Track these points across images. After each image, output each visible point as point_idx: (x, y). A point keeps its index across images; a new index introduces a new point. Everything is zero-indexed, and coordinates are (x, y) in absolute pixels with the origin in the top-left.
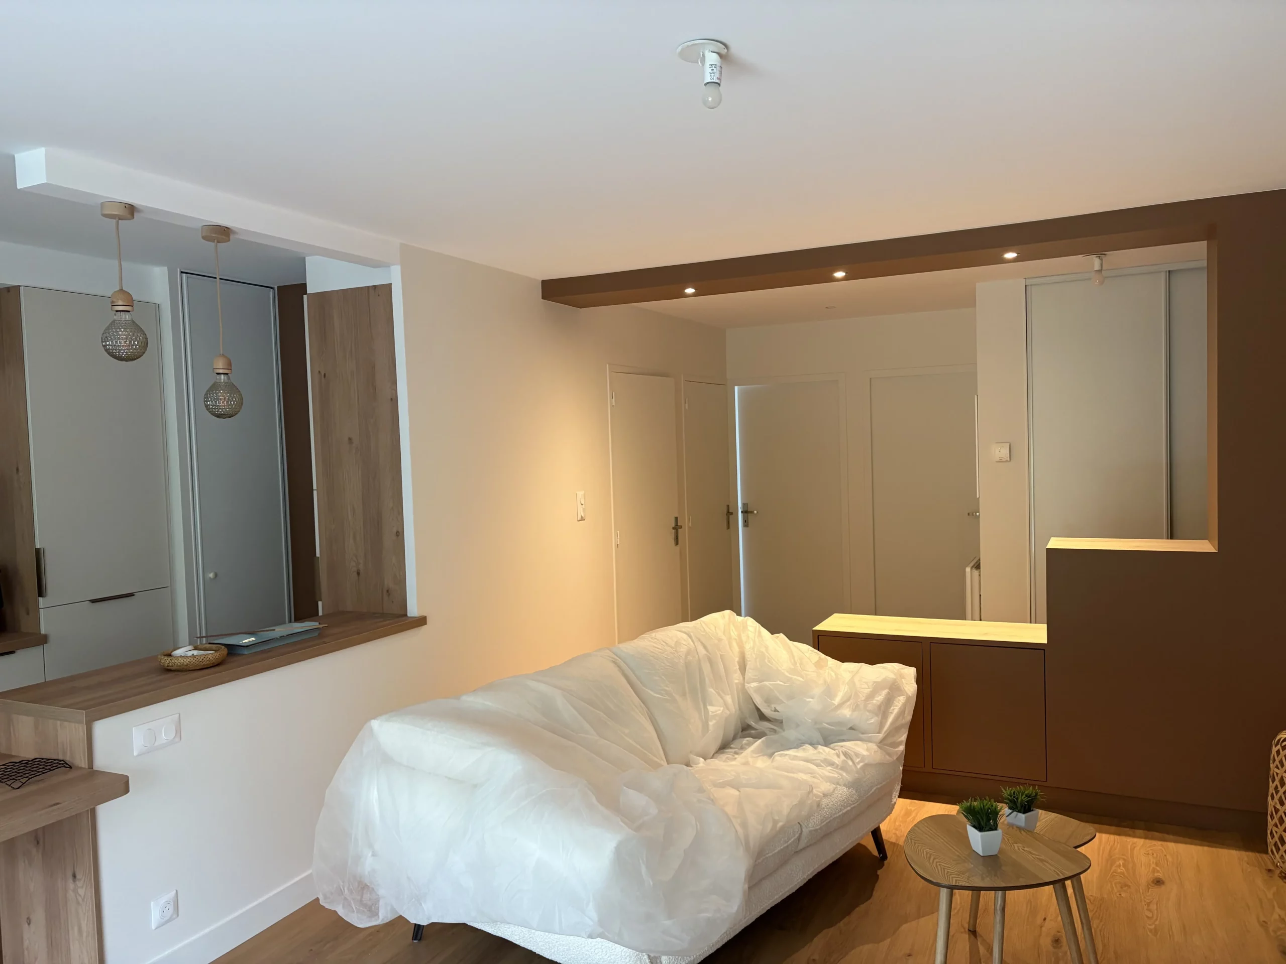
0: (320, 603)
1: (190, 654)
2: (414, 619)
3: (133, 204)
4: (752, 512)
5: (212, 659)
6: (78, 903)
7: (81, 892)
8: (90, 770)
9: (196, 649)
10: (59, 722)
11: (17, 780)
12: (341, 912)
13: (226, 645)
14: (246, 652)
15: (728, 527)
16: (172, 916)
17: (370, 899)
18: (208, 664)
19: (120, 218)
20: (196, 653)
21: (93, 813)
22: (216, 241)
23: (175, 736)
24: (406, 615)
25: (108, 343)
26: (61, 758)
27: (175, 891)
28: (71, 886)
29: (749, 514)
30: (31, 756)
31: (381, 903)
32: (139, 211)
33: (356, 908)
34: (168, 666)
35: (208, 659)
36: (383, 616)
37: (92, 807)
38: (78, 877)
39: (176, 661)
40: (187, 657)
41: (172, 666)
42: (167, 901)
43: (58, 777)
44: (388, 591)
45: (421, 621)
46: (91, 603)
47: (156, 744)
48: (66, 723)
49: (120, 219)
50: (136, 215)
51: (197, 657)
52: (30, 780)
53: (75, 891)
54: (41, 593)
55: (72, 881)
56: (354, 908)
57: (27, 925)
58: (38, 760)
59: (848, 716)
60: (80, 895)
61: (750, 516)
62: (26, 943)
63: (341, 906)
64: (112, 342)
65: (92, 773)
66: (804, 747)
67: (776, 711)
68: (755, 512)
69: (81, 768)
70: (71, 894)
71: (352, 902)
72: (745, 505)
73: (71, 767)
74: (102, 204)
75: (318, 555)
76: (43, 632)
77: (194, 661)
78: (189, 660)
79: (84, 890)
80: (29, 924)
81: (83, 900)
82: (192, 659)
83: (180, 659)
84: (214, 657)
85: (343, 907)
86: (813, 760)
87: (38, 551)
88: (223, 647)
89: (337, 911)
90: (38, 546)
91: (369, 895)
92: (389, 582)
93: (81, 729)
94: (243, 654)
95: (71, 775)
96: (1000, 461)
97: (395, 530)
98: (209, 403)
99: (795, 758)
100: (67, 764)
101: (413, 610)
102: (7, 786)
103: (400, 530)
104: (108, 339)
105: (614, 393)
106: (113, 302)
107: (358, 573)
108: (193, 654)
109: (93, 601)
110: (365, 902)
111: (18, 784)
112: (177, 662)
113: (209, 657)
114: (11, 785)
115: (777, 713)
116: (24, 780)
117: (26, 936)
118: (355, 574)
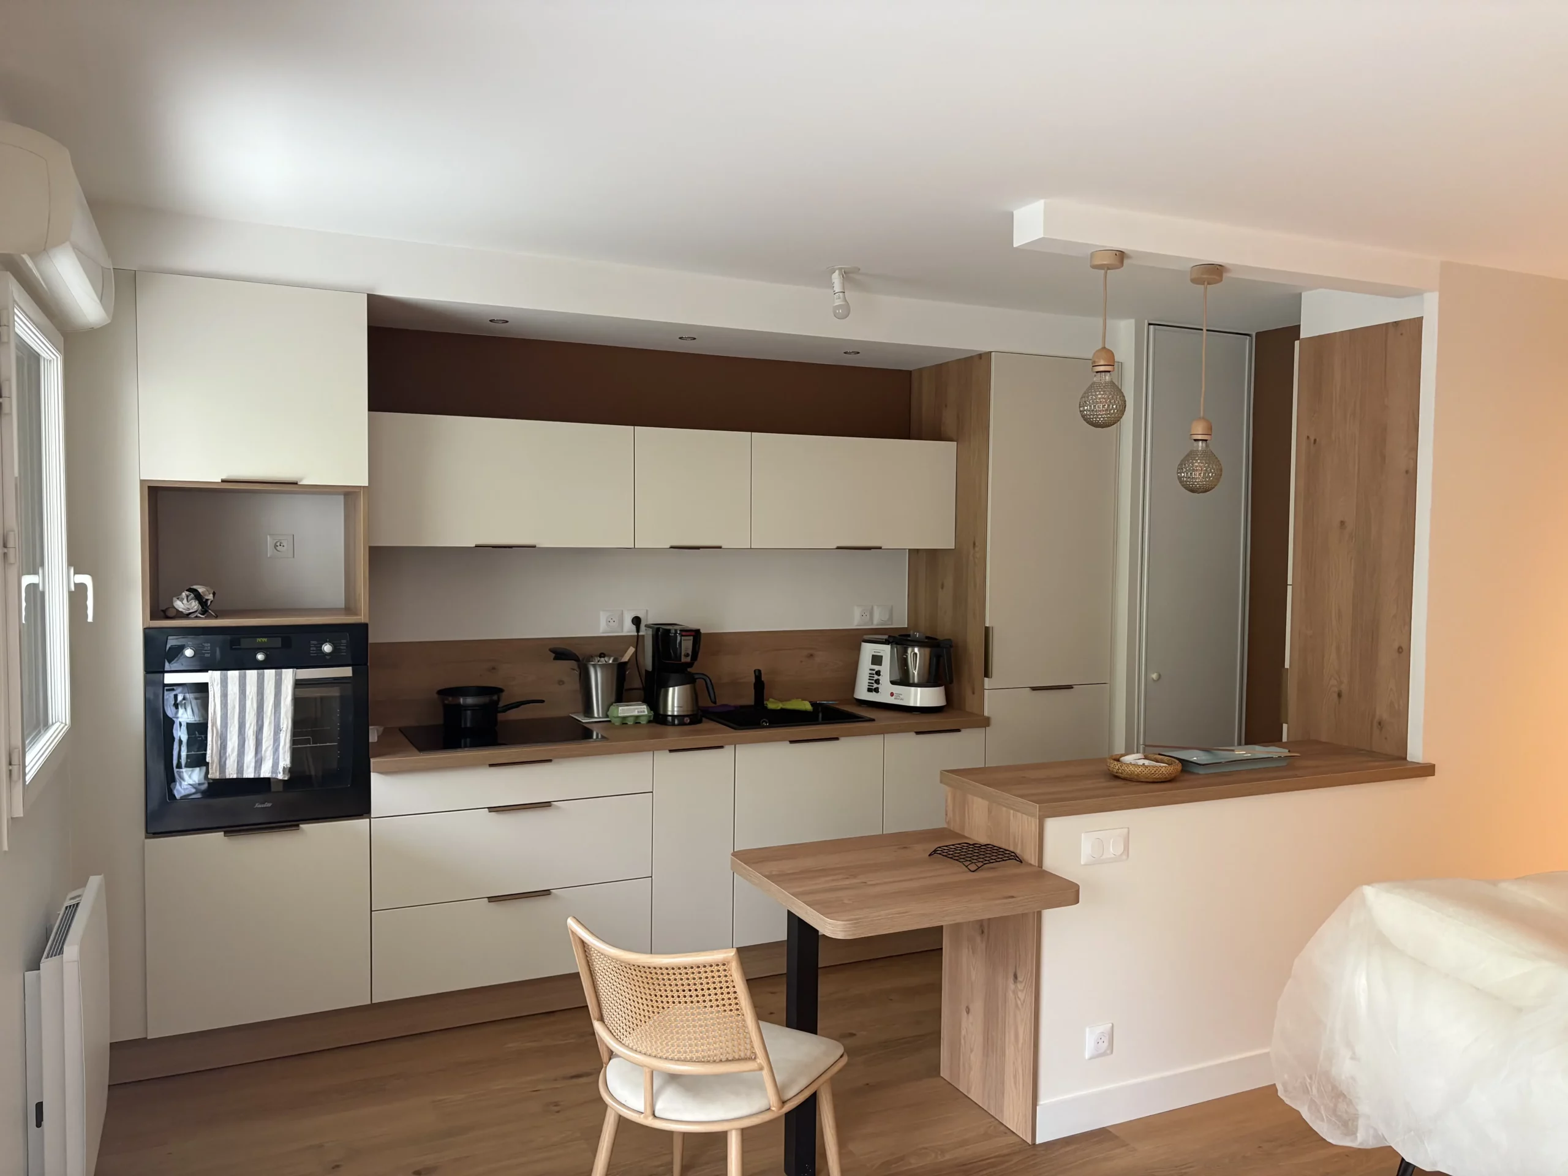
0: (1285, 726)
1: (1141, 762)
2: (1415, 766)
3: (1123, 251)
5: (1165, 773)
6: (1017, 1005)
7: (1021, 995)
8: (1040, 869)
9: (1146, 758)
10: (1012, 811)
11: (973, 863)
12: (1306, 1115)
13: (1180, 760)
14: (1202, 771)
16: (1105, 1051)
17: (1347, 1112)
18: (1159, 778)
19: (1108, 267)
20: (1147, 762)
21: (1039, 914)
22: (1206, 283)
23: (1123, 853)
24: (1405, 759)
25: (1086, 408)
26: (1011, 849)
27: (1111, 1025)
28: (1012, 986)
30: (982, 839)
31: (1361, 1123)
32: (1129, 257)
33: (1327, 1117)
34: (1117, 773)
35: (1161, 772)
36: (1372, 754)
37: (1039, 910)
38: (1020, 979)
39: (1126, 768)
40: (1138, 765)
41: (1122, 773)
42: (1103, 1033)
43: (1009, 869)
44: (1380, 723)
45: (1427, 770)
46: (1031, 690)
47: (1104, 857)
48: (1019, 814)
49: (1108, 269)
50: (1126, 262)
51: (1149, 768)
52: (985, 865)
53: (1015, 992)
54: (987, 674)
55: (1013, 982)
56: (1324, 1115)
57: (966, 1013)
58: (990, 846)
60: (1020, 999)
62: (963, 1032)
63: (1306, 1107)
64: (1090, 406)
65: (1040, 873)
69: (1031, 865)
70: (1011, 995)
71: (1322, 1107)
73: (1021, 862)
74: (1092, 254)
75: (1287, 665)
76: (986, 714)
77: (1145, 772)
78: (1140, 769)
79: (1024, 995)
80: (968, 1012)
81: (1022, 1005)
82: (1144, 770)
83: (1131, 767)
84: (1167, 771)
85: (1310, 1109)
87: (987, 629)
88: (1177, 761)
89: (1300, 1111)
90: (987, 625)
91: (1346, 1107)
92: (1382, 712)
93: (1034, 823)
94: (1198, 774)
95: (1022, 870)
97: (1396, 646)
98: (1183, 474)
100: (1018, 857)
101: (1416, 752)
102: (964, 867)
103: (1404, 647)
104: (1086, 403)
106: (1094, 362)
107: (1340, 695)
108: (1144, 764)
109: (1034, 689)
110: (1340, 1113)
111: (973, 867)
112: (1128, 770)
113: (1162, 770)
114: (969, 867)
116: (980, 864)
117: (964, 1024)
118: (1336, 696)
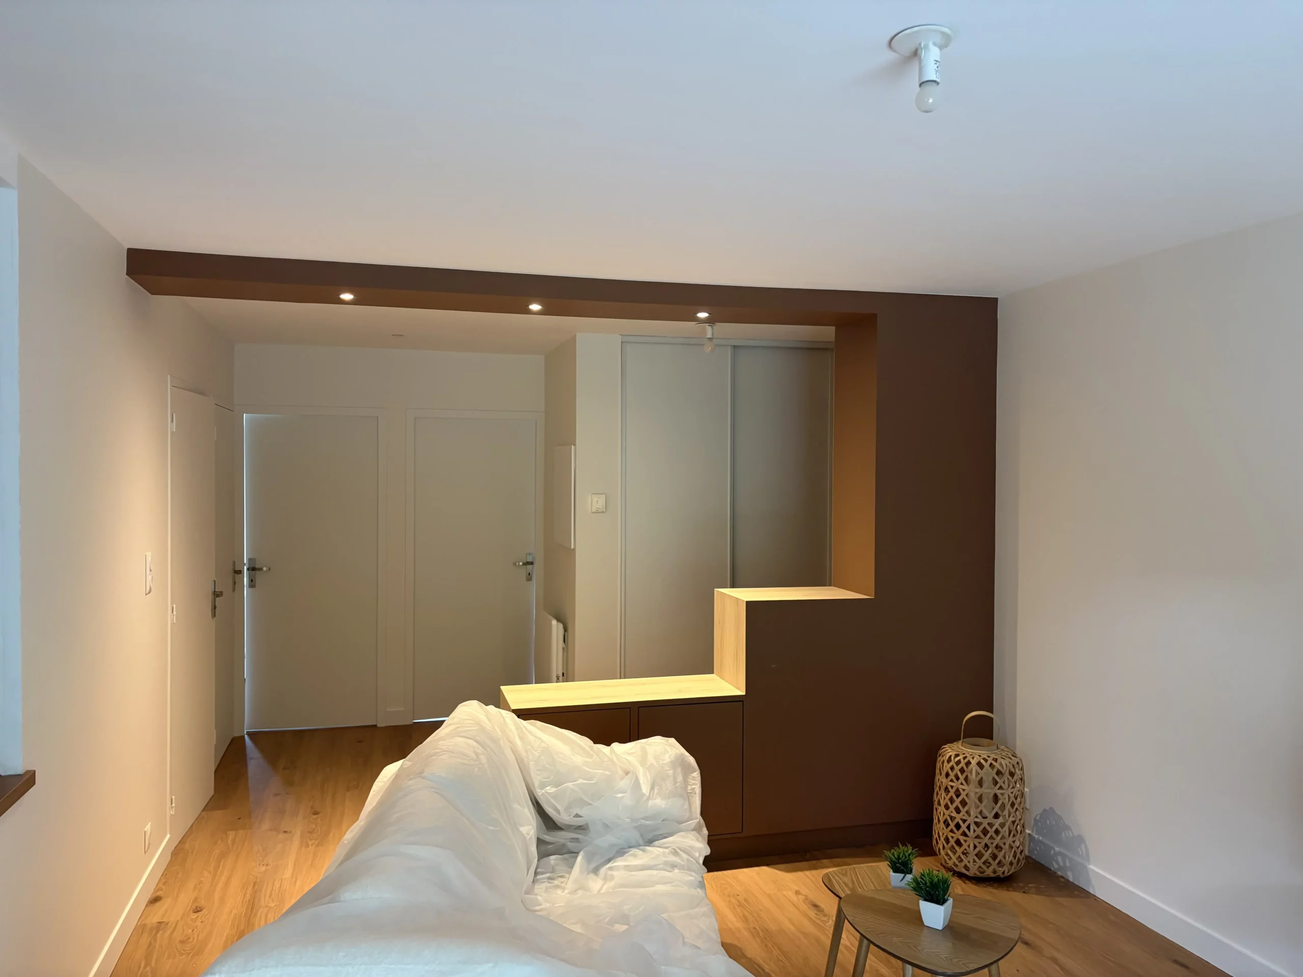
4: (261, 569)
15: (234, 590)
29: (257, 572)
59: (663, 806)
61: (258, 575)
66: (631, 852)
67: (577, 816)
68: (265, 569)
72: (250, 560)
86: (656, 865)
96: (597, 512)
99: (627, 868)
105: (174, 415)
115: (579, 819)
